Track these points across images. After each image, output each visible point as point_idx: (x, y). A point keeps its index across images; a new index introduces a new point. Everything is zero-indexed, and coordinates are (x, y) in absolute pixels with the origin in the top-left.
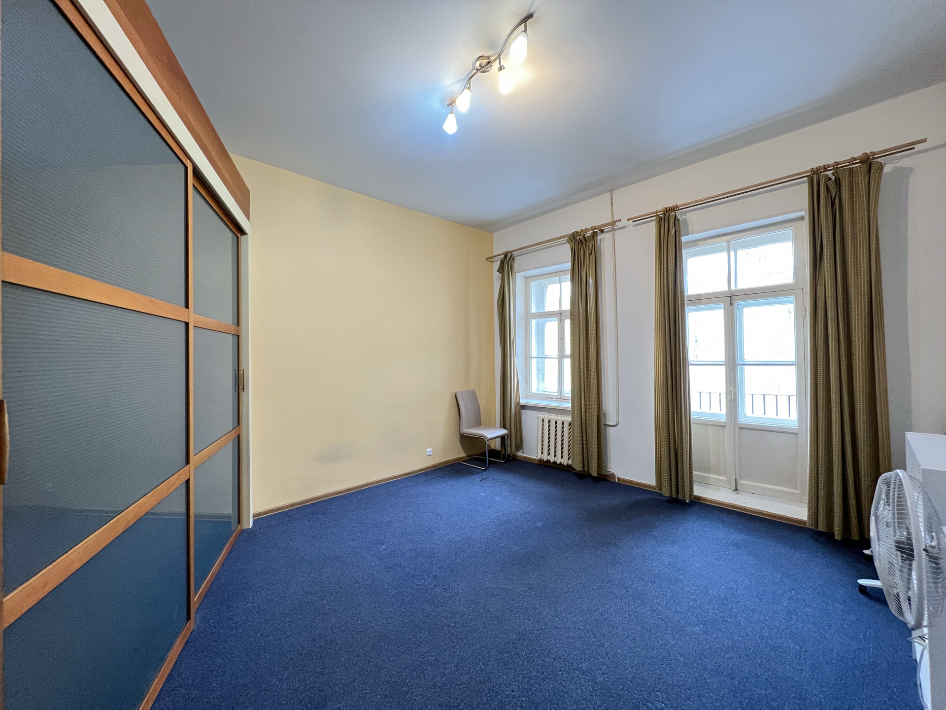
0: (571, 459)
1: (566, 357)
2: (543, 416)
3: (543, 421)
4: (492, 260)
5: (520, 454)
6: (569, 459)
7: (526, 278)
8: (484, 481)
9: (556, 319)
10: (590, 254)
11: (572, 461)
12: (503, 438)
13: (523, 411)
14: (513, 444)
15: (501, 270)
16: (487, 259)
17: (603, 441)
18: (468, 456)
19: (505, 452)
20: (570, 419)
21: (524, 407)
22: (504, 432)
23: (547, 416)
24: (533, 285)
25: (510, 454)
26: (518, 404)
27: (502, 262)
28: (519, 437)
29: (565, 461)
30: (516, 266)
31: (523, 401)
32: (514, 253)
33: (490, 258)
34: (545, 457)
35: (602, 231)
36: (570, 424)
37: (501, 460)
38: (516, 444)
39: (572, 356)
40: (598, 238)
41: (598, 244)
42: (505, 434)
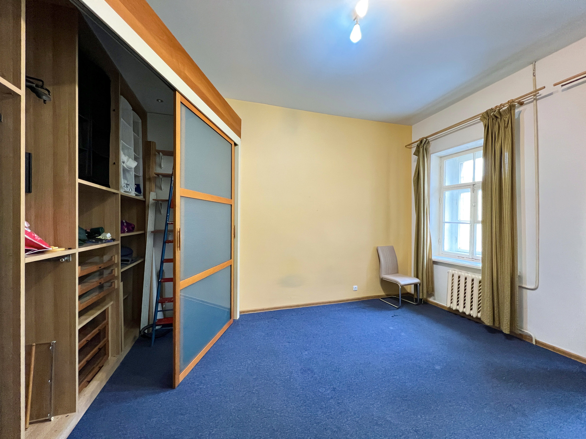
0: (481, 313)
1: (478, 222)
2: (454, 272)
3: (453, 276)
4: (410, 147)
5: (431, 299)
6: (479, 312)
7: (441, 157)
8: (395, 317)
9: (470, 190)
10: (506, 127)
11: (482, 315)
12: (416, 285)
13: (435, 266)
14: (425, 291)
15: (417, 153)
16: (406, 146)
17: (517, 302)
18: (387, 295)
19: (417, 296)
20: (480, 278)
21: (435, 263)
22: (416, 281)
23: (457, 272)
24: (447, 163)
25: (422, 299)
26: (430, 259)
27: (418, 147)
28: (430, 286)
29: (474, 313)
30: (431, 148)
31: (434, 258)
32: (429, 138)
33: (409, 145)
34: (454, 307)
35: (521, 104)
36: (480, 282)
37: (413, 302)
38: (427, 292)
39: (484, 222)
40: (517, 111)
41: (516, 117)
42: (418, 283)
